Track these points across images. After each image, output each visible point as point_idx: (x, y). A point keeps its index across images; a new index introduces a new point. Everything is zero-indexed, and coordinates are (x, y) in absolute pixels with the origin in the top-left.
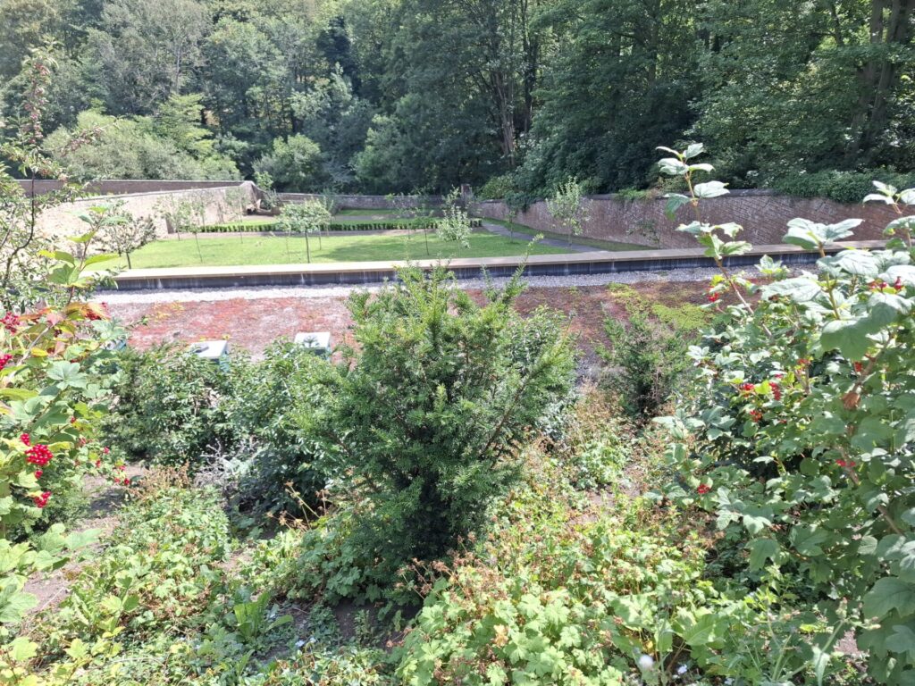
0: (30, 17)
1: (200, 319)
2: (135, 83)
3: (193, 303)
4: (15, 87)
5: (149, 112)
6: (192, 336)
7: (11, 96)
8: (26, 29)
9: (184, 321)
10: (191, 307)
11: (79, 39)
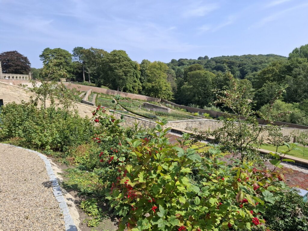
0: (270, 73)
1: (299, 178)
2: (297, 92)
3: (297, 171)
4: (259, 92)
5: (299, 102)
6: (294, 183)
7: (257, 94)
8: (267, 76)
9: (292, 177)
10: (296, 172)
11: (282, 78)
